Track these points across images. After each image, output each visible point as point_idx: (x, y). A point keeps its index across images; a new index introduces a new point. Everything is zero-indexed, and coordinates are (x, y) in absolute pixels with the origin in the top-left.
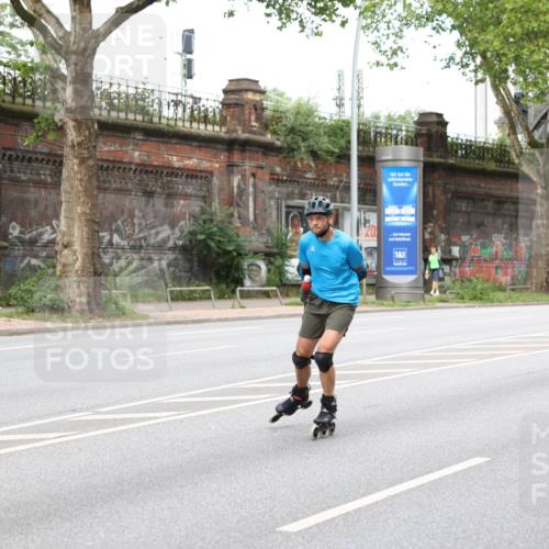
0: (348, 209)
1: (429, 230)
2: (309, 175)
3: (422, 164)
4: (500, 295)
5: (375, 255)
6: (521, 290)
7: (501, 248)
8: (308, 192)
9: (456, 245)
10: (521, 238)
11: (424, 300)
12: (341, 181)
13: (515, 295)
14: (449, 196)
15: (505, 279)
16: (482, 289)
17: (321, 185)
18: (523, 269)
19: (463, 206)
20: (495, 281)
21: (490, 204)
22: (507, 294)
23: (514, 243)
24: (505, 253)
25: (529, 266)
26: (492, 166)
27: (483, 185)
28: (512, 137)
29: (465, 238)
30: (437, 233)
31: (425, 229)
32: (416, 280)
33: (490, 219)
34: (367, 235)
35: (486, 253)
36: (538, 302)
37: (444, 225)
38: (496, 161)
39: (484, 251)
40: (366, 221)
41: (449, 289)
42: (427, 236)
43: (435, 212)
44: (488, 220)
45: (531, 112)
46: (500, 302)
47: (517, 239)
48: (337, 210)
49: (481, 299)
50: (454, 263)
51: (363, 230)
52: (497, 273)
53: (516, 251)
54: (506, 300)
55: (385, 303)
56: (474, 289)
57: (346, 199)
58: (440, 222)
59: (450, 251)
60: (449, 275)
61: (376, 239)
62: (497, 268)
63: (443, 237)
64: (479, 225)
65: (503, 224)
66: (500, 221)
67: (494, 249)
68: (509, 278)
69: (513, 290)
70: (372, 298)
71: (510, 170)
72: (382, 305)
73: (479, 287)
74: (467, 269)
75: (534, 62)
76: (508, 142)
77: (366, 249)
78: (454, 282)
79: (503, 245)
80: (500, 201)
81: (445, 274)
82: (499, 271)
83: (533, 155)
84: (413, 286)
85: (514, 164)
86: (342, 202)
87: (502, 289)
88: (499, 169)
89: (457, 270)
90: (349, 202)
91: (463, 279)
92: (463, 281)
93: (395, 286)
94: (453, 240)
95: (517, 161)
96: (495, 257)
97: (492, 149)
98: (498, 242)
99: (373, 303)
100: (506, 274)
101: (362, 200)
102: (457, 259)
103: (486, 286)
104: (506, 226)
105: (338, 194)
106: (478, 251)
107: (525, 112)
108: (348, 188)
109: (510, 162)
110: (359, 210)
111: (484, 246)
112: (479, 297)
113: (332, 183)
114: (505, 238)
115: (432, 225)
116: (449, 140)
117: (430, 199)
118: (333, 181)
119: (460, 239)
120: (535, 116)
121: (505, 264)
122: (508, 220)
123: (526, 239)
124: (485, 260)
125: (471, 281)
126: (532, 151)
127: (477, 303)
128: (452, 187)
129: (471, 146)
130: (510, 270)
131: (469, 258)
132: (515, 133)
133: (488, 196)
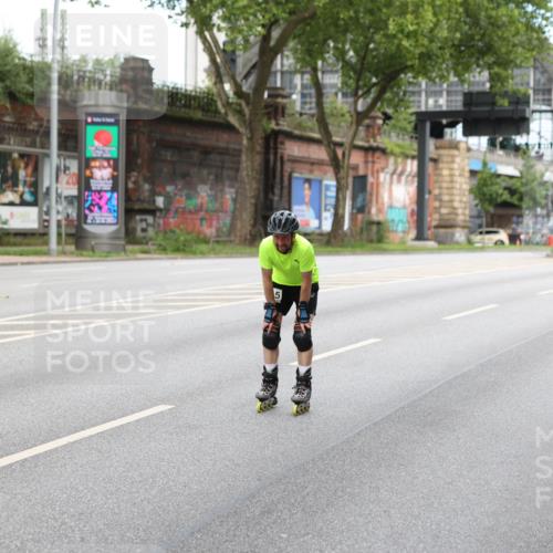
0: (48, 156)
1: (133, 179)
2: (7, 119)
3: (125, 111)
4: (203, 247)
5: (76, 204)
6: (225, 242)
7: (206, 199)
8: (6, 136)
9: (160, 194)
10: (227, 190)
11: (125, 250)
12: (41, 126)
13: (218, 247)
14: (154, 144)
15: (210, 231)
16: (186, 241)
17: (20, 129)
18: (228, 221)
19: (168, 155)
20: (199, 233)
21: (196, 155)
22: (211, 245)
23: (219, 195)
24: (210, 205)
25: (234, 218)
26: (199, 115)
27: (188, 134)
28: (218, 86)
29: (170, 189)
30: (141, 182)
31: (127, 178)
32: (117, 231)
33: (196, 170)
34: (68, 183)
35: (192, 204)
36: (242, 255)
37: (148, 175)
38: (203, 110)
39: (189, 202)
40: (66, 168)
41: (151, 239)
42: (131, 185)
43: (139, 161)
44: (194, 170)
45: (240, 61)
46: (203, 255)
47: (222, 191)
48: (37, 157)
49: (184, 251)
50: (158, 214)
51: (64, 178)
52: (201, 225)
53: (222, 204)
54: (209, 252)
55: (85, 253)
56: (176, 240)
57: (46, 144)
58: (145, 171)
59: (154, 201)
60: (153, 226)
61: (76, 187)
62: (202, 219)
63: (147, 187)
64: (185, 176)
65: (209, 174)
66: (205, 172)
67: (199, 201)
68: (214, 230)
69: (218, 242)
70: (72, 248)
71: (216, 120)
72: (82, 255)
73: (182, 238)
74: (171, 220)
75: (238, 9)
76: (215, 90)
77: (66, 197)
78: (156, 233)
79: (209, 196)
80: (206, 151)
81: (148, 225)
82: (204, 222)
83: (240, 105)
84: (114, 236)
85: (220, 113)
86: (43, 148)
87: (206, 241)
88: (204, 118)
89: (161, 221)
90: (49, 148)
91: (166, 231)
92: (165, 233)
93: (95, 236)
94: (158, 190)
95: (223, 111)
96: (200, 209)
97: (199, 98)
98: (204, 193)
99: (72, 253)
100: (210, 226)
101: (62, 146)
102: (160, 210)
103: (189, 237)
104: (212, 177)
105: (38, 140)
106: (182, 202)
107: (233, 61)
108: (47, 134)
109: (217, 112)
110: (59, 156)
111: (189, 197)
112: (182, 249)
113: (31, 127)
114: (211, 189)
115: (135, 174)
116: (155, 86)
117: (134, 147)
118: (33, 126)
119: (164, 189)
120: (244, 66)
121: (209, 215)
122: (214, 170)
123: (233, 190)
124: (190, 212)
125: (173, 232)
126: (239, 101)
127: (179, 255)
128: (158, 136)
129: (177, 94)
130: (214, 223)
131: (173, 209)
132: (222, 82)
133: (194, 146)
